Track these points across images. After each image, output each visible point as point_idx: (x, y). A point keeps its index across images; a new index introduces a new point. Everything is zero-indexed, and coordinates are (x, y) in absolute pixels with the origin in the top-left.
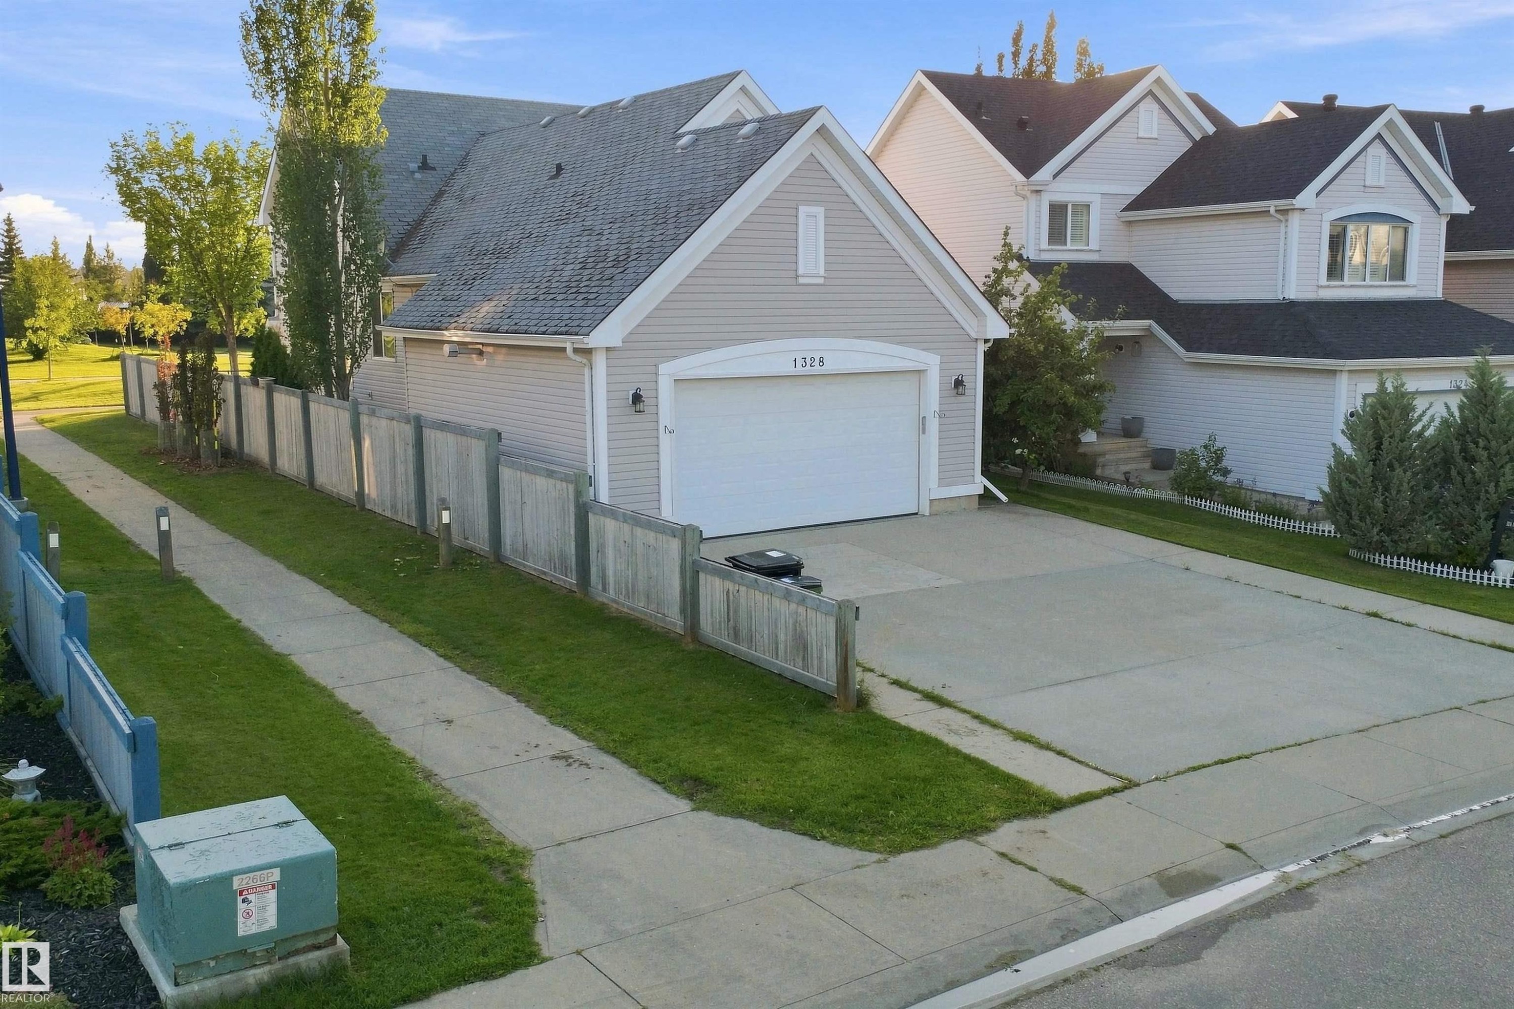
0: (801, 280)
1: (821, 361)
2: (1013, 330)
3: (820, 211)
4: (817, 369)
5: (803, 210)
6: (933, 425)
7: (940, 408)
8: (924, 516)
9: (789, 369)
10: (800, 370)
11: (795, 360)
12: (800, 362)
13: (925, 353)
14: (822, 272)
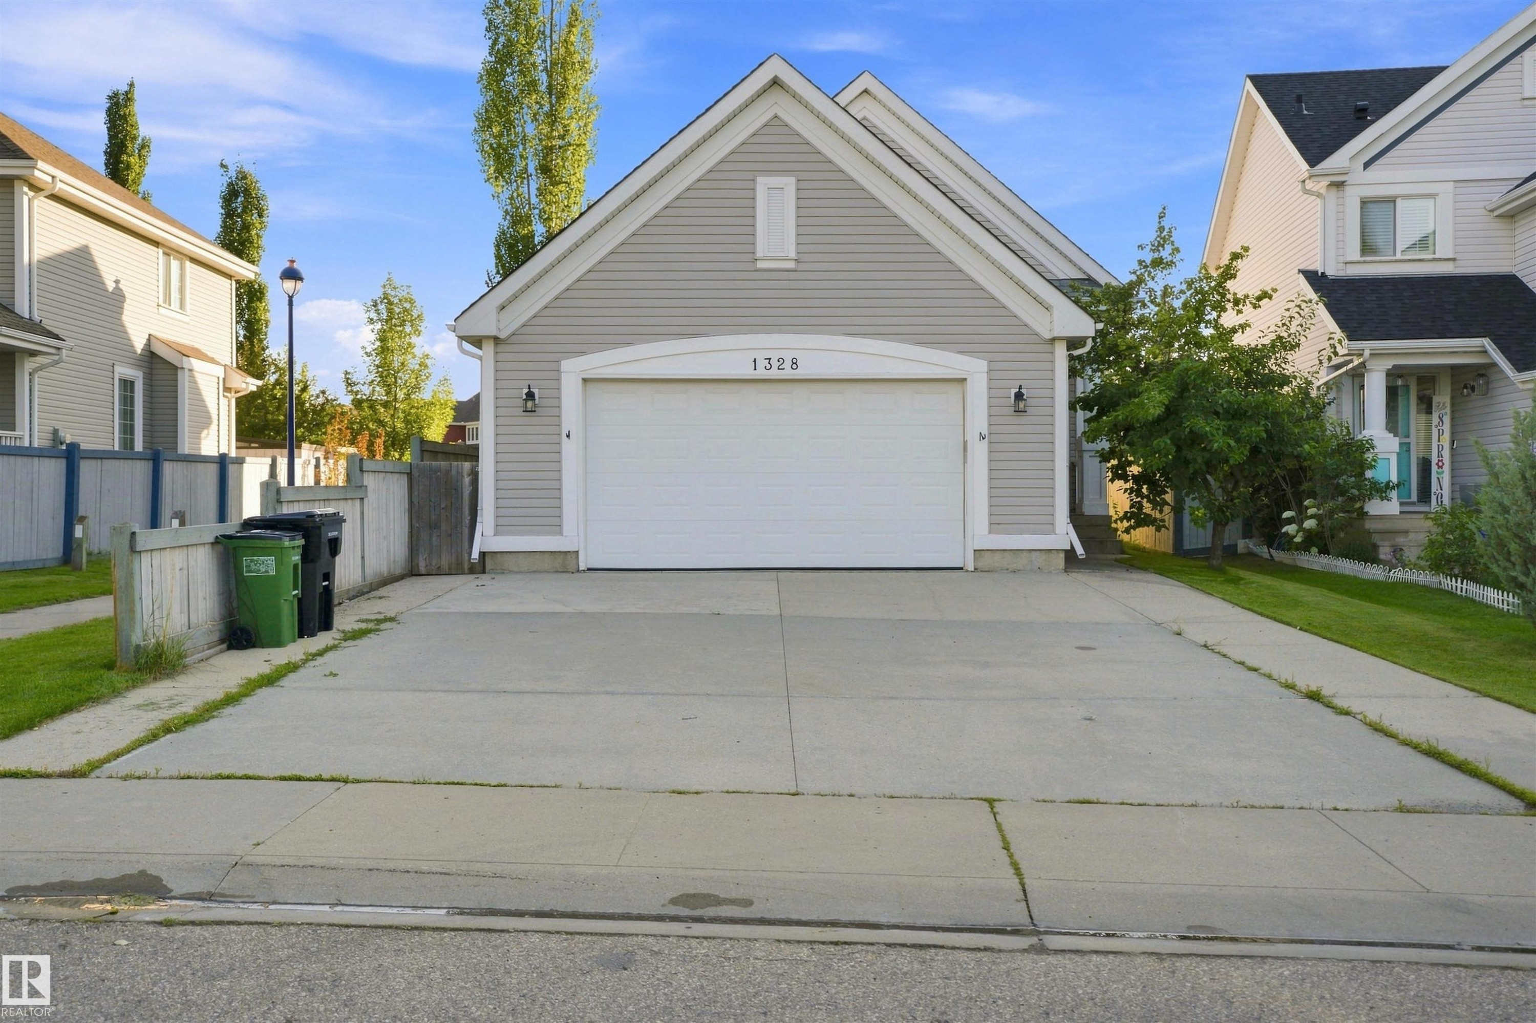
0: (760, 265)
1: (794, 363)
2: (1100, 326)
3: (789, 183)
4: (788, 373)
5: (763, 183)
6: (980, 452)
7: (989, 429)
8: (967, 571)
9: (747, 372)
10: (761, 373)
11: (755, 361)
12: (762, 363)
13: (960, 356)
14: (793, 254)
